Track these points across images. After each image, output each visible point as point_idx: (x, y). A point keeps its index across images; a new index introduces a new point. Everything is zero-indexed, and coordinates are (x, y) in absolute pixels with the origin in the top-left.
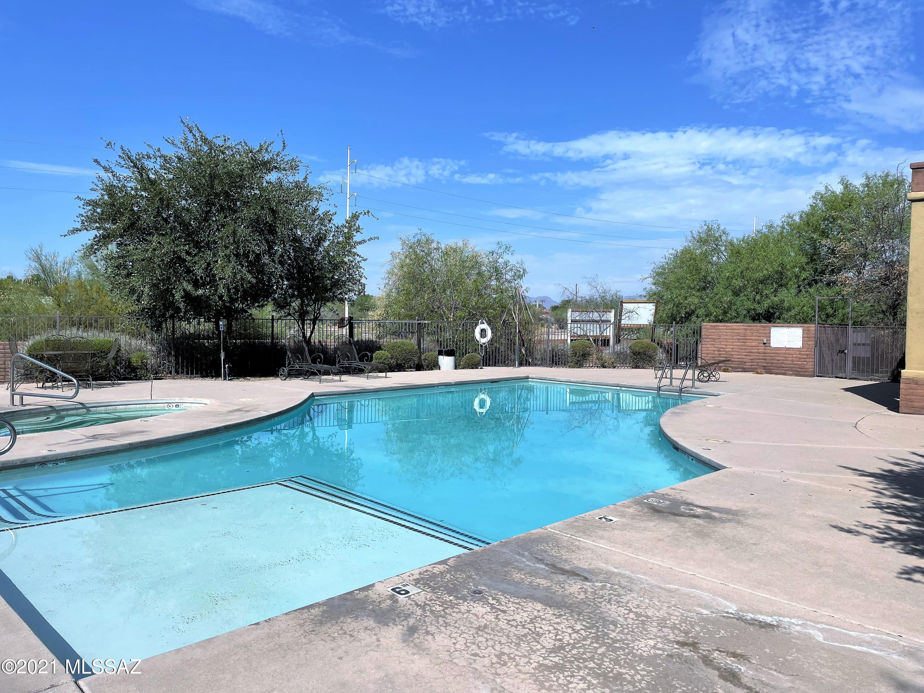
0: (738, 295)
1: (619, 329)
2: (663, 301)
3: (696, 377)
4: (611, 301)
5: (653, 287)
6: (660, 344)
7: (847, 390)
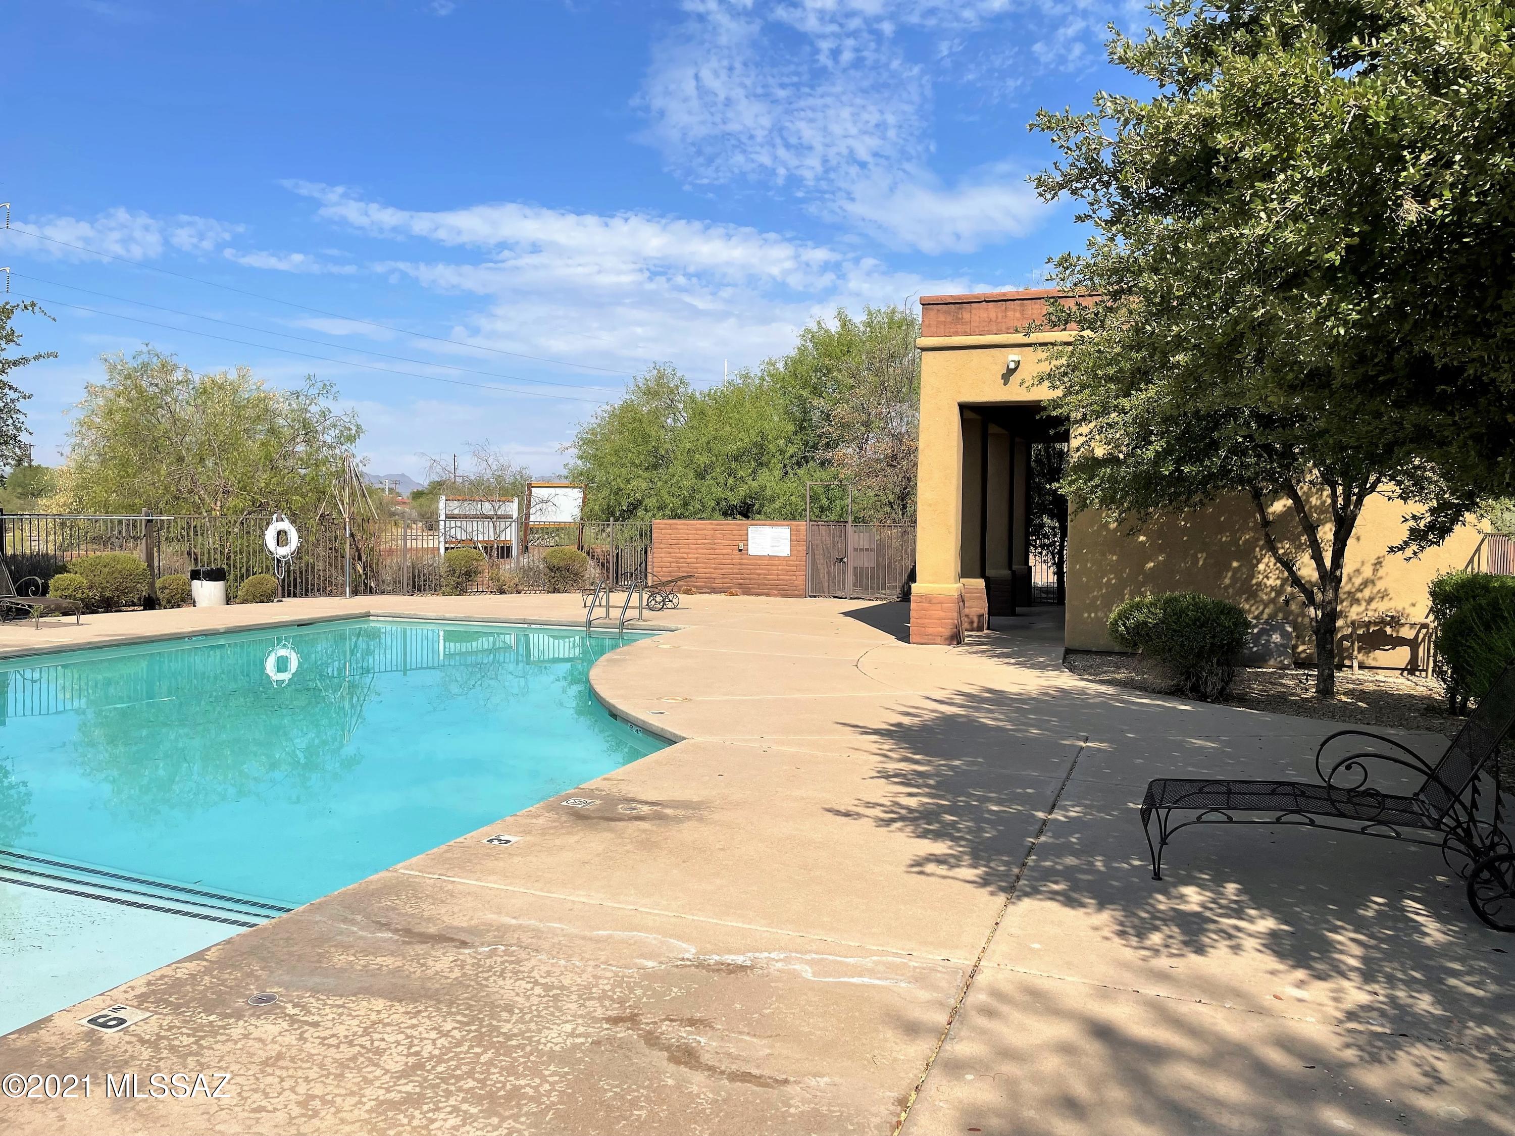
0: (703, 478)
1: (526, 529)
2: (595, 485)
3: (645, 603)
4: (513, 484)
5: (580, 462)
6: (591, 554)
7: (846, 614)
